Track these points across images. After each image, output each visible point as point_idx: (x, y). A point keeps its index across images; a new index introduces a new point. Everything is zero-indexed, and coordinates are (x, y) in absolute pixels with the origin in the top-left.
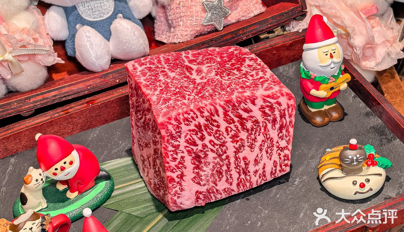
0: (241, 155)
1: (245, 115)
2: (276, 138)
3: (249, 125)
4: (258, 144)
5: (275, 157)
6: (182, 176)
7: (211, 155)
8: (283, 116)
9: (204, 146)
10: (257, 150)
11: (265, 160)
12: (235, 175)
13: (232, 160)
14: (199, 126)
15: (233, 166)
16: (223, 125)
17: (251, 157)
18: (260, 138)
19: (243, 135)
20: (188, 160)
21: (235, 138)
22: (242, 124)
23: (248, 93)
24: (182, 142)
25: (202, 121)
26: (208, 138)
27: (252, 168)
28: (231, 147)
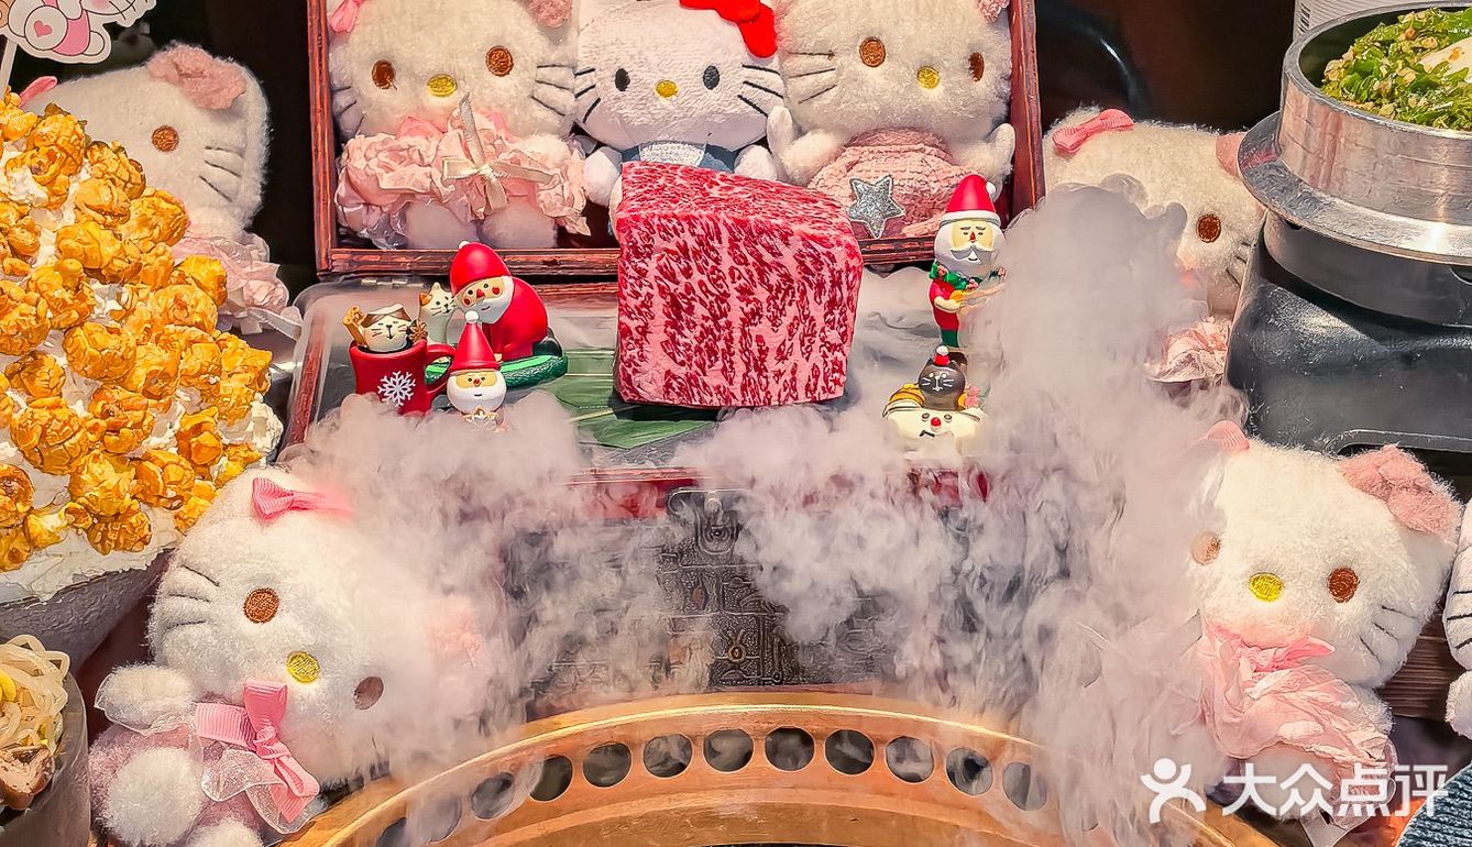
0: (754, 331)
1: (768, 257)
2: (820, 322)
3: (774, 278)
4: (786, 321)
5: (816, 357)
6: (644, 331)
7: (700, 310)
8: (836, 283)
9: (689, 289)
10: (783, 330)
11: (797, 356)
12: (740, 367)
13: (737, 334)
14: (684, 249)
15: (736, 347)
16: (727, 262)
17: (773, 341)
18: (792, 311)
19: (761, 293)
20: (659, 303)
21: (745, 292)
22: (761, 273)
23: (779, 221)
24: (651, 266)
25: (691, 242)
26: (697, 276)
27: (771, 363)
28: (737, 309)
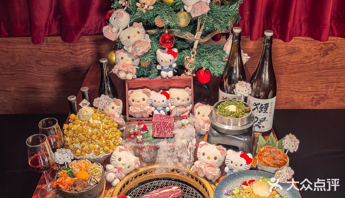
0: (165, 131)
1: (166, 125)
2: (171, 130)
3: (166, 127)
4: (167, 130)
5: (170, 133)
6: (155, 131)
7: (160, 129)
8: (172, 127)
9: (159, 127)
10: (167, 131)
11: (169, 133)
12: (163, 134)
13: (163, 131)
14: (158, 124)
15: (163, 132)
16: (162, 125)
17: (166, 132)
18: (168, 129)
19: (165, 128)
20: (156, 129)
21: (164, 128)
22: (165, 126)
23: (167, 122)
24: (155, 125)
25: (159, 123)
26: (159, 126)
27: (166, 134)
28: (163, 129)
